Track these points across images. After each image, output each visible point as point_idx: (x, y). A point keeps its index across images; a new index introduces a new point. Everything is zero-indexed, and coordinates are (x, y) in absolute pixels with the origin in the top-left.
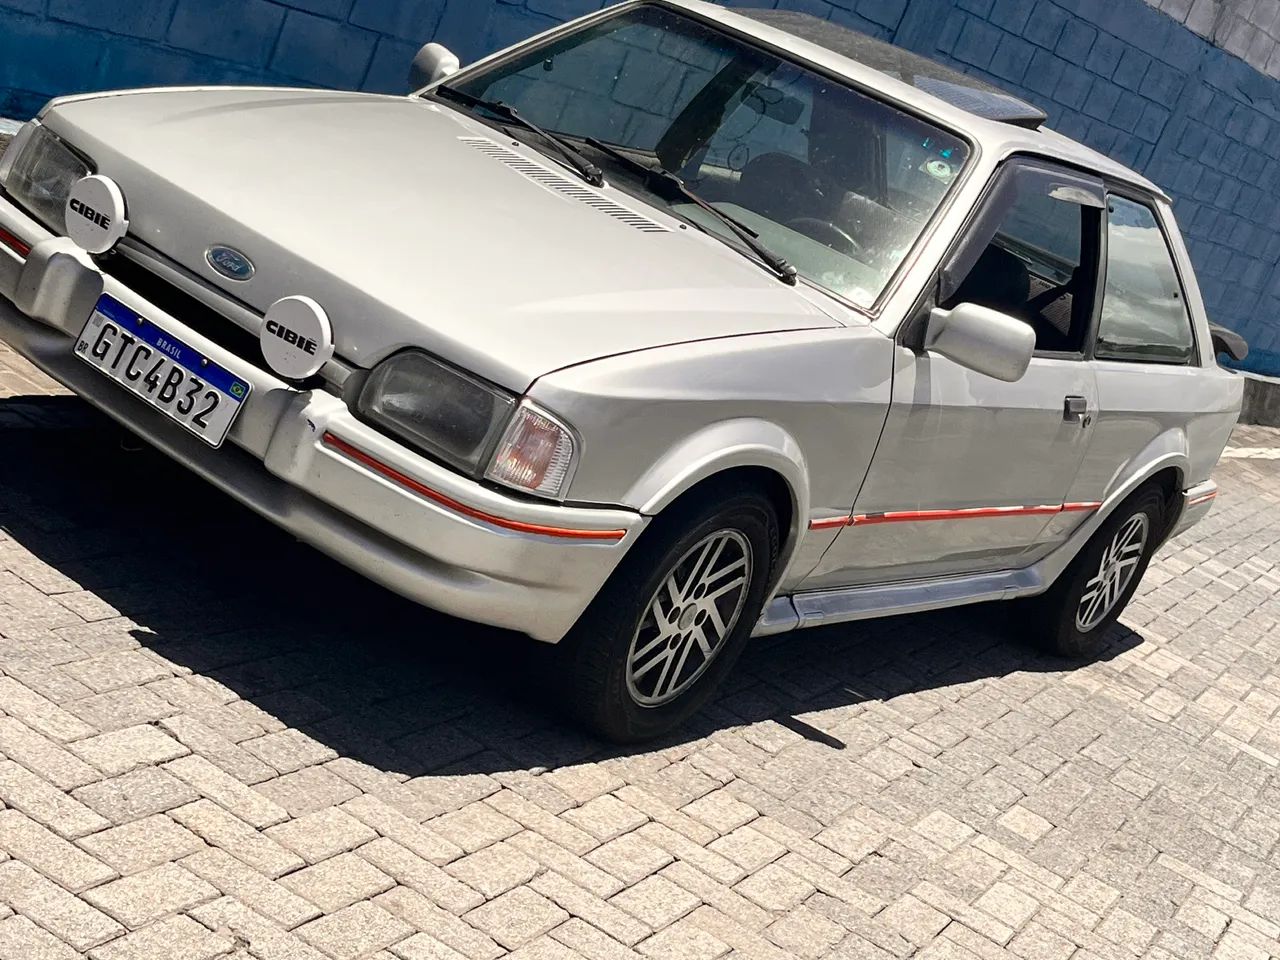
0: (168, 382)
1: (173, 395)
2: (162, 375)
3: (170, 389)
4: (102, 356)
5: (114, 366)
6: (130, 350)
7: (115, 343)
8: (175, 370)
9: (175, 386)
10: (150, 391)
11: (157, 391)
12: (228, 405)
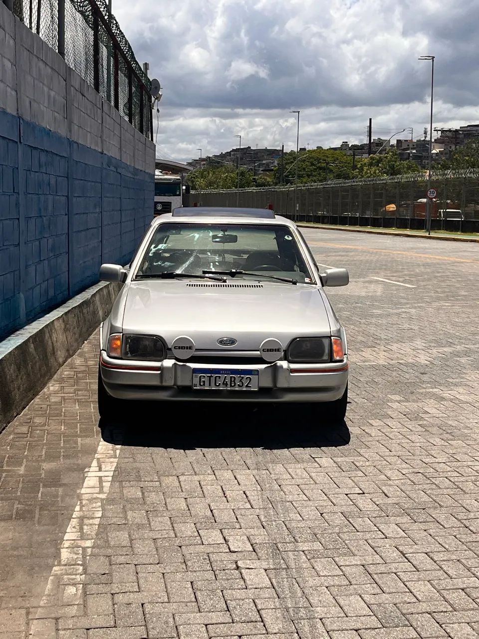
0: (231, 381)
1: (235, 383)
2: (228, 380)
3: (233, 382)
4: (204, 385)
5: (210, 385)
6: (213, 380)
7: (206, 380)
8: (231, 377)
9: (234, 381)
10: (226, 386)
11: (229, 385)
12: (254, 378)
